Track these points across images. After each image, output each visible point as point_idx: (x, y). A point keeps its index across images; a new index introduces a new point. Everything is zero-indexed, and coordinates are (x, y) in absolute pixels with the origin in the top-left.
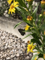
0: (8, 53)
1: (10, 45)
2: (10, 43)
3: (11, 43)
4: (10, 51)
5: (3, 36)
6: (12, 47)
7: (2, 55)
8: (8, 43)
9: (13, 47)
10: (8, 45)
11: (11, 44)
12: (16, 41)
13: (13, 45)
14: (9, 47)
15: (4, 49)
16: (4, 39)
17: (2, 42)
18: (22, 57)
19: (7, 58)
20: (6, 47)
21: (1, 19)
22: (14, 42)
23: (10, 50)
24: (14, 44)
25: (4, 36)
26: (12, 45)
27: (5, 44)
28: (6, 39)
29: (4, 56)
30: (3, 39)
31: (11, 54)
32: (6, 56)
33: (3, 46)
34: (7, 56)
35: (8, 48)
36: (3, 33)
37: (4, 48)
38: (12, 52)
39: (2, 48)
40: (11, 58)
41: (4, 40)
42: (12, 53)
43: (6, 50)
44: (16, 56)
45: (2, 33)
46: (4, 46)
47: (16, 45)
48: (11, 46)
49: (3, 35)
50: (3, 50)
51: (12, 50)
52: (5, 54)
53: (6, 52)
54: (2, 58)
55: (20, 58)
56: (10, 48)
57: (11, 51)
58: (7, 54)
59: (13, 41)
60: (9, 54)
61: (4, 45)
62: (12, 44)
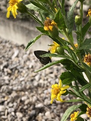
0: (40, 94)
1: (44, 80)
2: (43, 75)
3: (46, 75)
4: (44, 91)
5: (31, 62)
6: (48, 84)
7: (28, 98)
8: (41, 75)
9: (50, 83)
10: (40, 79)
11: (45, 78)
12: (55, 72)
13: (49, 80)
14: (41, 84)
15: (32, 87)
16: (32, 67)
17: (28, 72)
18: (68, 104)
19: (36, 104)
20: (35, 83)
21: (28, 27)
22: (52, 73)
23: (44, 89)
24: (52, 78)
25: (33, 61)
26: (47, 79)
27: (34, 76)
28: (36, 66)
29: (31, 100)
30: (30, 67)
31: (46, 98)
32: (36, 101)
33: (29, 80)
34: (38, 100)
35: (39, 86)
36: (31, 55)
37: (31, 85)
38: (47, 94)
39: (28, 83)
40: (45, 105)
41: (32, 70)
42: (47, 96)
43: (36, 89)
44: (55, 103)
45: (29, 54)
46: (32, 81)
47: (55, 79)
48: (46, 82)
49: (31, 59)
50: (30, 88)
51: (47, 89)
52: (32, 96)
53: (35, 92)
54: (27, 105)
55: (63, 106)
56: (44, 84)
57: (46, 92)
58: (37, 97)
59: (51, 71)
60: (40, 97)
61: (33, 78)
62: (47, 77)
